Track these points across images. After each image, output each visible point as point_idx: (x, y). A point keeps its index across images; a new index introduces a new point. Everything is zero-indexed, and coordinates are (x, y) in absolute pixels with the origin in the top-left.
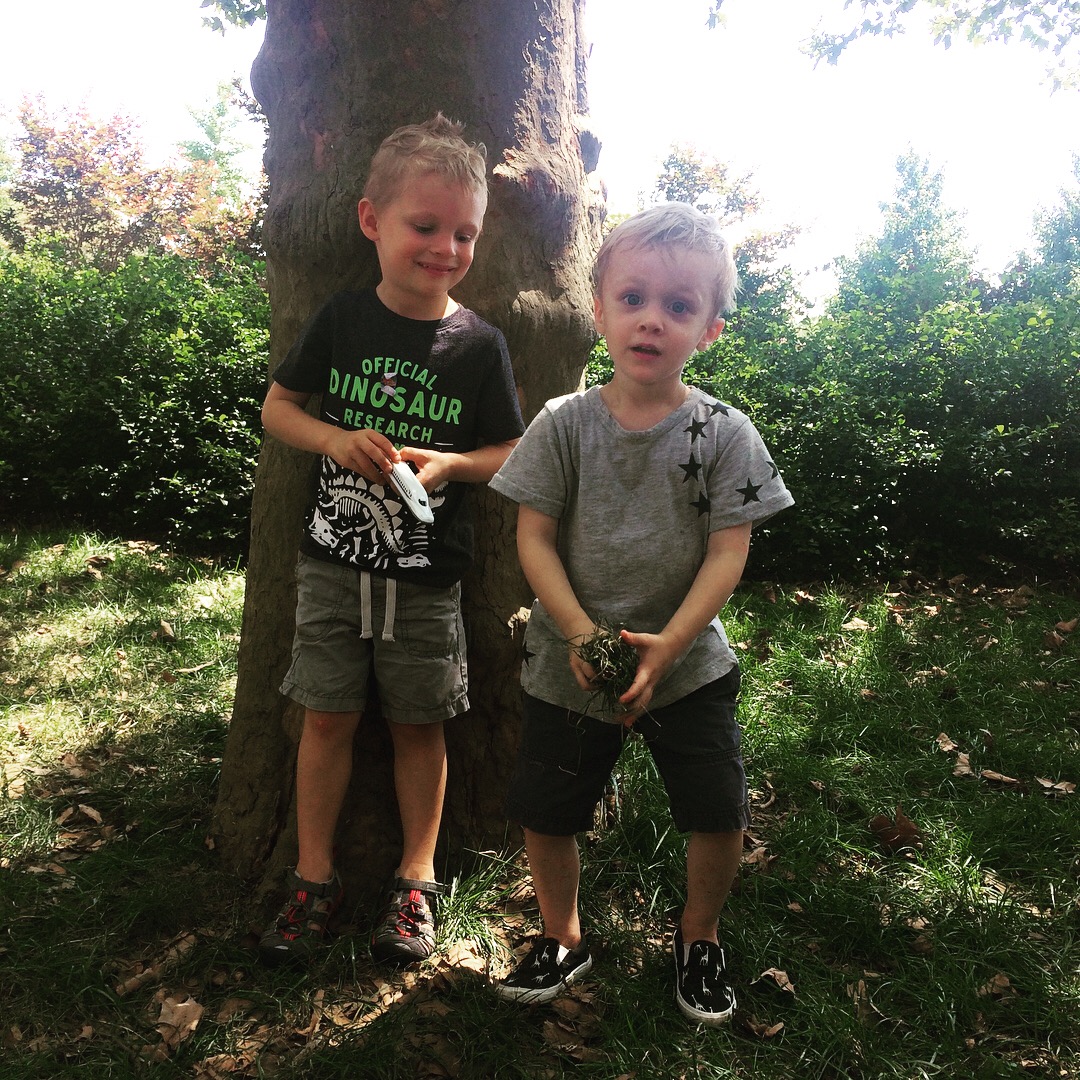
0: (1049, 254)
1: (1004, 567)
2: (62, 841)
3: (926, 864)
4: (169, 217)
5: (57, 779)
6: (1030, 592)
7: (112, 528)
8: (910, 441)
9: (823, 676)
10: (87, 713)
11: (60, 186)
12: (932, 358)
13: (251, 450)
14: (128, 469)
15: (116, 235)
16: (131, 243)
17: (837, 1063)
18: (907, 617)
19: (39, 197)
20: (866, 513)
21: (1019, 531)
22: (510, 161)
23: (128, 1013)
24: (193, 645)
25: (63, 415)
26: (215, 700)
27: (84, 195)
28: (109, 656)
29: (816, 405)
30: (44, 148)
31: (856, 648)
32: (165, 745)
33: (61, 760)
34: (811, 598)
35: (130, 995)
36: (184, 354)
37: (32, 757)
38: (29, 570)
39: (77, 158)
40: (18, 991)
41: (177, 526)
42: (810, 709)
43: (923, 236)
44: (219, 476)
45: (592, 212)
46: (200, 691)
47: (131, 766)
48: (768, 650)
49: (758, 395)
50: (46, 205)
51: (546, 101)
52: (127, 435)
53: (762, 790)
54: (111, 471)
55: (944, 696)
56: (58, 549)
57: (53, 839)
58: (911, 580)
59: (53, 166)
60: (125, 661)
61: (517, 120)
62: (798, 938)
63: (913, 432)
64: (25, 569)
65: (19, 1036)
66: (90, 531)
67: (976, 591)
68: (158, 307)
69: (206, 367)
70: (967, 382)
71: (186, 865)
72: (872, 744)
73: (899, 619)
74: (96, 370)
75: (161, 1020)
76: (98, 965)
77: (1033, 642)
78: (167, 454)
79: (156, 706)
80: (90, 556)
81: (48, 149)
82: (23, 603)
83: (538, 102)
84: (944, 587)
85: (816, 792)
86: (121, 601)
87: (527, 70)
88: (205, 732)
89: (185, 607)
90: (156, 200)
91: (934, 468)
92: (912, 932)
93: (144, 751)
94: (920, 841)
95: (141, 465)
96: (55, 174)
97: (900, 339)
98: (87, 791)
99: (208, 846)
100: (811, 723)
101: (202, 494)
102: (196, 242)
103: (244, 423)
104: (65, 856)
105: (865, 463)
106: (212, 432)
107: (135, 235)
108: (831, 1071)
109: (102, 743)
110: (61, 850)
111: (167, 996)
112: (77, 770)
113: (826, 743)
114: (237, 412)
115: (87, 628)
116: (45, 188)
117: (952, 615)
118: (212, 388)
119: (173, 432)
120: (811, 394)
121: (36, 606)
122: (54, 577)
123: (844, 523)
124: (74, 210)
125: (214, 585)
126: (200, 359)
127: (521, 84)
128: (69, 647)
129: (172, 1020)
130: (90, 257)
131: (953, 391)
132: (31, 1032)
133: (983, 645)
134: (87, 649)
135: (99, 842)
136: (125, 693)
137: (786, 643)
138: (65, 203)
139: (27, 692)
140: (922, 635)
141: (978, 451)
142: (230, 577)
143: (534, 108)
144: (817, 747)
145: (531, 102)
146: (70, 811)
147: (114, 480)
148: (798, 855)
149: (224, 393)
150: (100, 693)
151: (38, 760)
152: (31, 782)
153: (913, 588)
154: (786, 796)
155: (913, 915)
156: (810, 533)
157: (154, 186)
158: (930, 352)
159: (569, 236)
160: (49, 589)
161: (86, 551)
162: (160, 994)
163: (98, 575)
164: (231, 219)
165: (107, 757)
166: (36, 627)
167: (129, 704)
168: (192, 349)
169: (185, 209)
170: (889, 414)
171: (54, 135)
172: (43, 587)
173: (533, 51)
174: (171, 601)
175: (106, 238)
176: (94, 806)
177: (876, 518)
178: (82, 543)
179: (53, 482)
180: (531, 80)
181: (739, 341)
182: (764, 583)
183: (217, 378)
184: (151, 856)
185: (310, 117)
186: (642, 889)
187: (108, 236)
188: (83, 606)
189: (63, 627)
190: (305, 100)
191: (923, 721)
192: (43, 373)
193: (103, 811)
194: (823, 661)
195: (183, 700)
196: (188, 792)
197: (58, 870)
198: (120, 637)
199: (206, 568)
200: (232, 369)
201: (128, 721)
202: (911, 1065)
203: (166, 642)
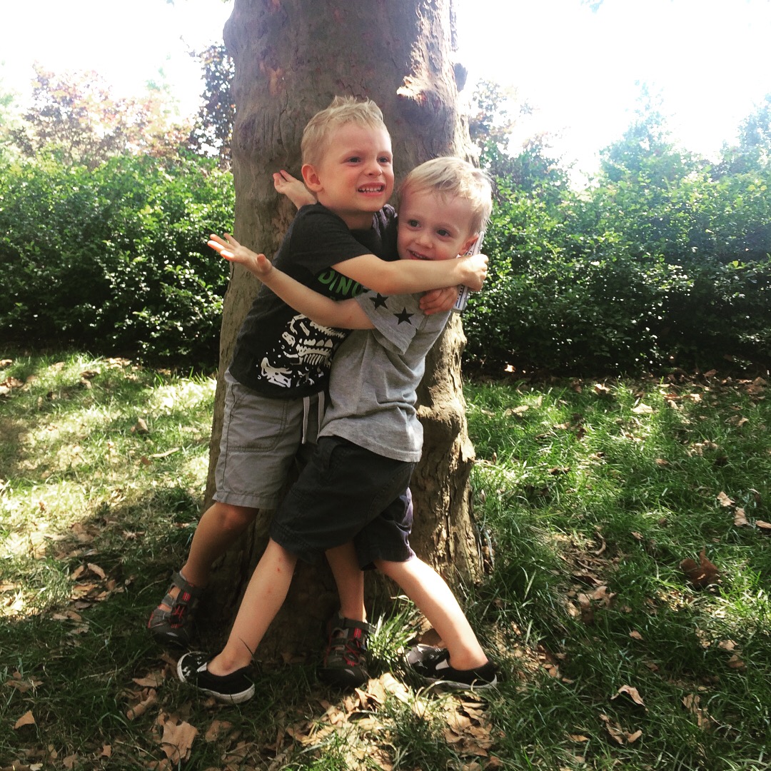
1: (743, 364)
2: (78, 592)
3: (727, 597)
4: (133, 129)
5: (70, 543)
6: (764, 382)
7: (98, 348)
8: (670, 274)
9: (626, 449)
10: (88, 491)
11: (58, 110)
12: (682, 214)
13: (197, 290)
14: (110, 307)
15: (96, 143)
16: (106, 148)
17: (688, 765)
18: (679, 403)
19: (42, 118)
20: (641, 325)
21: (752, 337)
22: (408, 85)
23: (137, 734)
24: (161, 435)
25: (63, 268)
26: (181, 478)
27: (74, 116)
28: (101, 446)
29: (599, 249)
30: (47, 84)
31: (645, 427)
32: (148, 515)
33: (71, 528)
34: (607, 390)
35: (138, 719)
36: (149, 223)
37: (50, 526)
38: (39, 383)
39: (70, 90)
40: (53, 717)
41: (144, 346)
42: (620, 475)
43: (655, 129)
44: (174, 310)
45: (463, 119)
46: (170, 470)
47: (125, 532)
48: (583, 430)
49: (558, 242)
50: (48, 123)
51: (431, 44)
52: (110, 282)
53: (595, 540)
54: (97, 308)
55: (718, 463)
56: (59, 366)
57: (69, 591)
58: (677, 375)
59: (53, 97)
60: (114, 449)
61: (413, 57)
62: (640, 659)
63: (670, 267)
64: (35, 382)
65: (55, 755)
66: (82, 351)
67: (725, 381)
68: (131, 191)
69: (165, 232)
70: (707, 231)
72: (673, 500)
73: (674, 404)
74: (88, 234)
75: (164, 740)
76: (112, 696)
78: (138, 294)
79: (138, 484)
80: (83, 371)
81: (49, 85)
82: (36, 407)
83: (427, 44)
84: (701, 379)
85: (636, 540)
86: (106, 403)
87: (419, 23)
88: (176, 504)
89: (153, 407)
90: (124, 118)
91: (687, 292)
92: (725, 653)
93: (132, 520)
94: (719, 578)
95: (119, 303)
96: (55, 102)
97: (657, 200)
98: (94, 553)
100: (623, 486)
101: (163, 323)
102: (152, 146)
103: (193, 271)
104: (79, 605)
105: (637, 291)
106: (170, 279)
107: (109, 142)
109: (101, 514)
110: (76, 600)
111: (166, 719)
112: (83, 536)
113: (637, 502)
114: (188, 264)
115: (83, 425)
116: (47, 113)
117: (711, 401)
118: (170, 247)
119: (143, 279)
120: (596, 241)
121: (45, 409)
122: (57, 387)
123: (626, 333)
124: (66, 127)
125: (171, 389)
126: (161, 227)
127: (414, 32)
128: (69, 439)
129: (172, 740)
130: (77, 157)
131: (696, 237)
132: (64, 751)
133: (738, 422)
134: (85, 441)
135: (104, 593)
136: (115, 474)
137: (595, 423)
138: (60, 122)
139: (43, 476)
140: (691, 416)
141: (719, 280)
142: (183, 383)
143: (424, 48)
144: (628, 504)
145: (422, 44)
146: (81, 568)
147: (99, 315)
148: (631, 592)
149: (177, 250)
150: (97, 475)
151: (55, 529)
152: (51, 546)
153: (678, 381)
154: (614, 544)
155: (724, 638)
156: (602, 341)
157: (122, 109)
158: (679, 210)
159: (449, 135)
160: (54, 397)
161: (80, 366)
162: (161, 718)
163: (89, 384)
164: (177, 129)
165: (105, 524)
166: (46, 424)
167: (120, 483)
168: (156, 219)
169: (144, 123)
170: (652, 254)
171: (54, 76)
172: (50, 395)
173: (422, 10)
174: (143, 402)
175: (88, 144)
176: (98, 565)
177: (648, 329)
178: (76, 361)
179: (55, 317)
180: (422, 30)
181: (541, 205)
182: (571, 378)
183: (173, 239)
184: (145, 605)
185: (267, 59)
186: (517, 623)
187: (90, 143)
188: (80, 409)
189: (66, 424)
190: (264, 48)
191: (705, 483)
192: (50, 240)
193: (105, 568)
194: (624, 437)
195: (157, 478)
196: (169, 552)
197: (75, 617)
198: (108, 432)
199: (166, 377)
200: (184, 233)
201: (118, 496)
202: (743, 763)
203: (142, 434)
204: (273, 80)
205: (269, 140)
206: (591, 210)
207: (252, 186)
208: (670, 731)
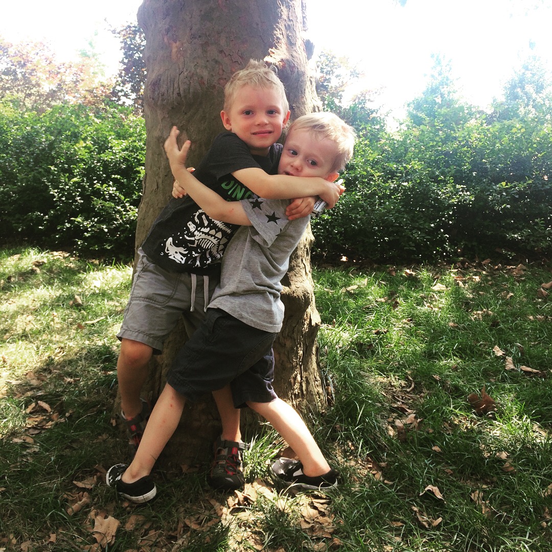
0: (508, 97)
1: (509, 255)
2: (30, 423)
3: (501, 421)
4: (70, 85)
5: (25, 387)
6: (525, 268)
7: (45, 245)
8: (457, 191)
9: (428, 316)
10: (38, 348)
11: (15, 71)
12: (465, 149)
13: (118, 202)
14: (54, 214)
15: (43, 95)
16: (50, 99)
17: (476, 542)
18: (464, 282)
19: (3, 77)
20: (438, 228)
21: (516, 236)
22: (272, 55)
23: (75, 525)
24: (92, 308)
25: (19, 186)
26: (106, 339)
27: (27, 75)
28: (47, 315)
29: (407, 174)
30: (7, 52)
31: (441, 300)
32: (82, 365)
33: (26, 375)
34: (414, 273)
35: (76, 514)
36: (83, 154)
37: (10, 374)
38: (2, 269)
39: (24, 56)
40: (13, 514)
41: (79, 243)
42: (424, 334)
43: (445, 89)
44: (101, 216)
45: (311, 79)
46: (99, 333)
47: (65, 378)
48: (397, 303)
49: (378, 169)
50: (8, 80)
51: (289, 25)
52: (53, 196)
53: (406, 381)
54: (45, 215)
55: (493, 325)
56: (16, 257)
57: (24, 421)
58: (463, 263)
59: (11, 61)
60: (57, 318)
61: (275, 35)
62: (440, 466)
63: (458, 186)
65: (14, 541)
66: (33, 246)
67: (497, 267)
68: (69, 130)
69: (94, 160)
70: (484, 160)
71: (100, 435)
72: (462, 352)
73: (461, 284)
74: (37, 160)
75: (95, 530)
76: (56, 498)
77: (532, 294)
78: (74, 205)
79: (75, 343)
80: (34, 261)
81: (9, 53)
83: (285, 26)
84: (480, 266)
85: (436, 381)
86: (51, 284)
87: (279, 10)
88: (103, 357)
89: (86, 287)
90: (63, 77)
91: (470, 204)
92: (501, 461)
93: (71, 369)
94: (495, 407)
95: (61, 211)
96: (13, 65)
97: (447, 139)
98: (42, 393)
99: (112, 424)
100: (426, 342)
101: (93, 226)
102: (85, 97)
103: (115, 189)
104: (31, 431)
105: (435, 203)
106: (98, 194)
107: (53, 95)
108: (473, 546)
109: (48, 365)
110: (30, 428)
111: (96, 515)
112: (34, 381)
113: (436, 353)
114: (111, 183)
115: (34, 300)
116: (7, 73)
117: (488, 281)
118: (98, 171)
119: (78, 194)
120: (405, 168)
121: (6, 288)
122: (15, 272)
123: (427, 234)
124: (21, 83)
125: (99, 274)
126: (91, 156)
127: (277, 17)
128: (24, 310)
129: (101, 530)
130: (29, 106)
131: (475, 165)
132: (21, 538)
133: (506, 296)
134: (35, 312)
135: (50, 423)
136: (58, 336)
137: (406, 297)
138: (16, 79)
139: (5, 337)
140: (473, 292)
141: (492, 195)
142: (108, 270)
143: (283, 28)
144: (430, 355)
145: (282, 26)
146: (33, 405)
147: (46, 220)
148: (433, 418)
149: (104, 173)
150: (44, 337)
151: (13, 376)
152: (11, 389)
153: (464, 267)
154: (420, 384)
155: (500, 450)
156: (410, 239)
157: (62, 70)
158: (463, 146)
159: (302, 91)
160: (13, 279)
161: (31, 257)
162: (92, 513)
163: (38, 271)
164: (102, 86)
165: (50, 373)
166: (7, 300)
167: (62, 342)
168: (88, 151)
169: (78, 81)
170: (445, 177)
171: (12, 46)
172: (9, 278)
173: (282, 0)
174: (79, 283)
175: (37, 96)
176: (46, 402)
177: (442, 230)
178: (29, 254)
179: (13, 222)
180: (281, 15)
181: (366, 142)
182: (388, 266)
183: (100, 166)
184: (81, 431)
185: (170, 34)
186: (352, 441)
187: (38, 95)
188: (32, 288)
189: (21, 300)
190: (167, 26)
191: (485, 340)
192: (9, 165)
193: (51, 405)
194: (426, 307)
195: (89, 339)
196: (98, 392)
197: (29, 440)
198: (53, 305)
199: (95, 265)
200: (108, 161)
201: (60, 352)
202: (515, 540)
203: (78, 307)
204: (174, 50)
205: (171, 93)
206: (401, 145)
207: (159, 127)
208: (462, 518)
